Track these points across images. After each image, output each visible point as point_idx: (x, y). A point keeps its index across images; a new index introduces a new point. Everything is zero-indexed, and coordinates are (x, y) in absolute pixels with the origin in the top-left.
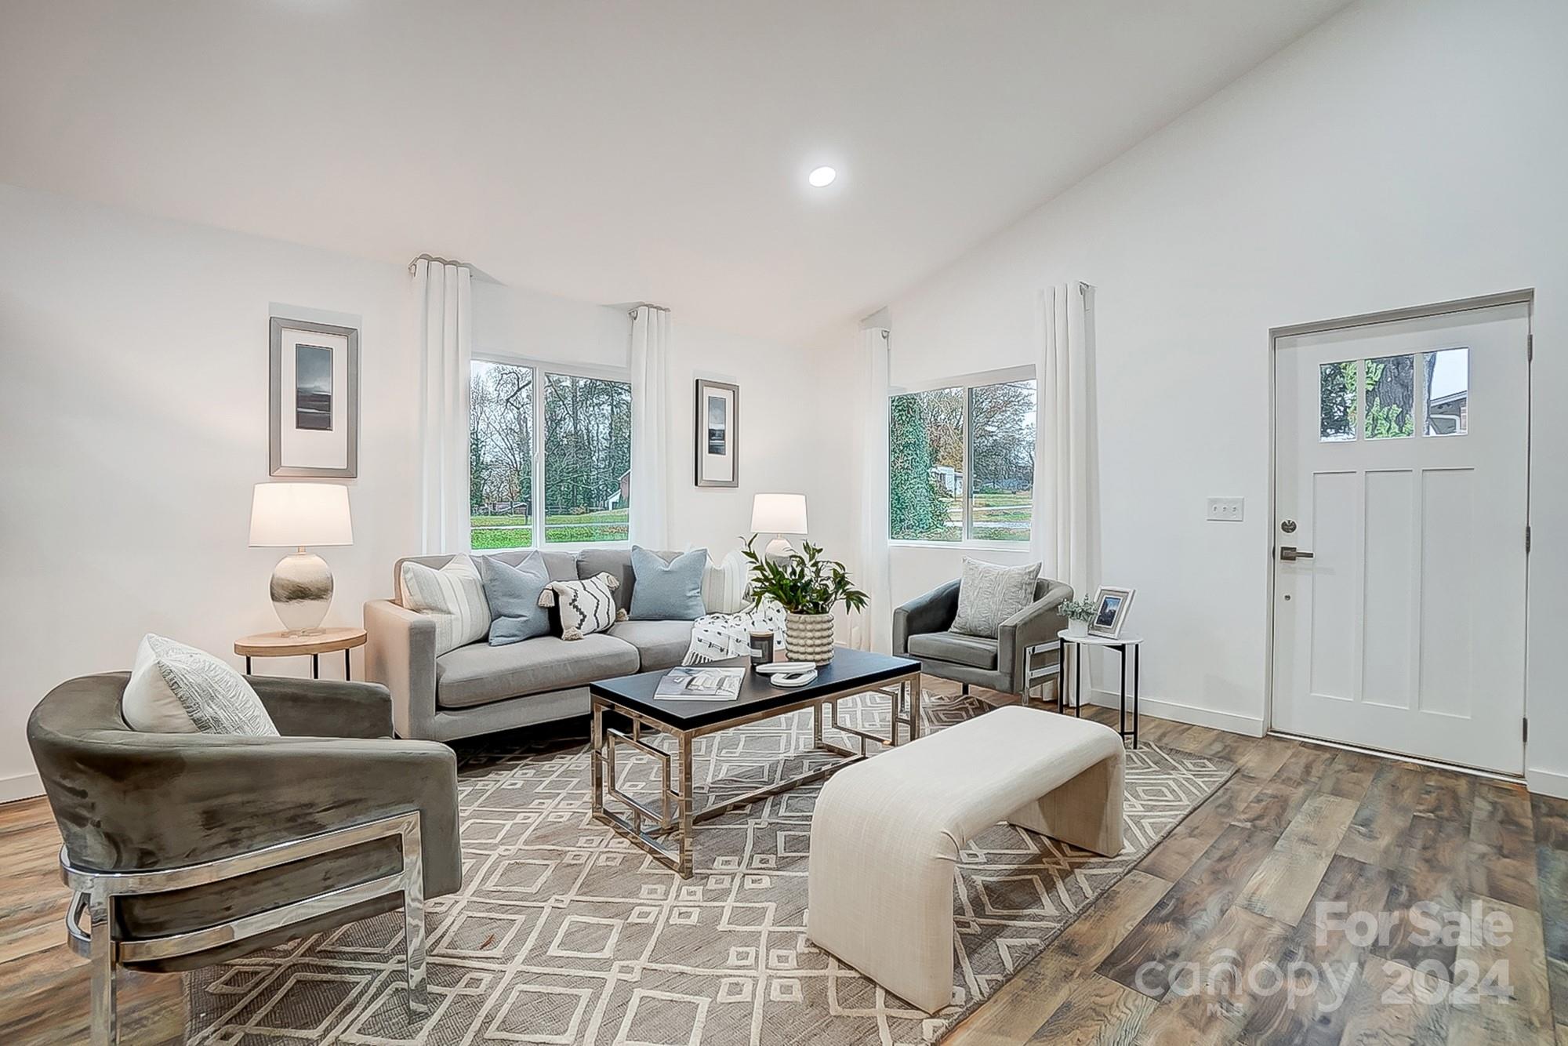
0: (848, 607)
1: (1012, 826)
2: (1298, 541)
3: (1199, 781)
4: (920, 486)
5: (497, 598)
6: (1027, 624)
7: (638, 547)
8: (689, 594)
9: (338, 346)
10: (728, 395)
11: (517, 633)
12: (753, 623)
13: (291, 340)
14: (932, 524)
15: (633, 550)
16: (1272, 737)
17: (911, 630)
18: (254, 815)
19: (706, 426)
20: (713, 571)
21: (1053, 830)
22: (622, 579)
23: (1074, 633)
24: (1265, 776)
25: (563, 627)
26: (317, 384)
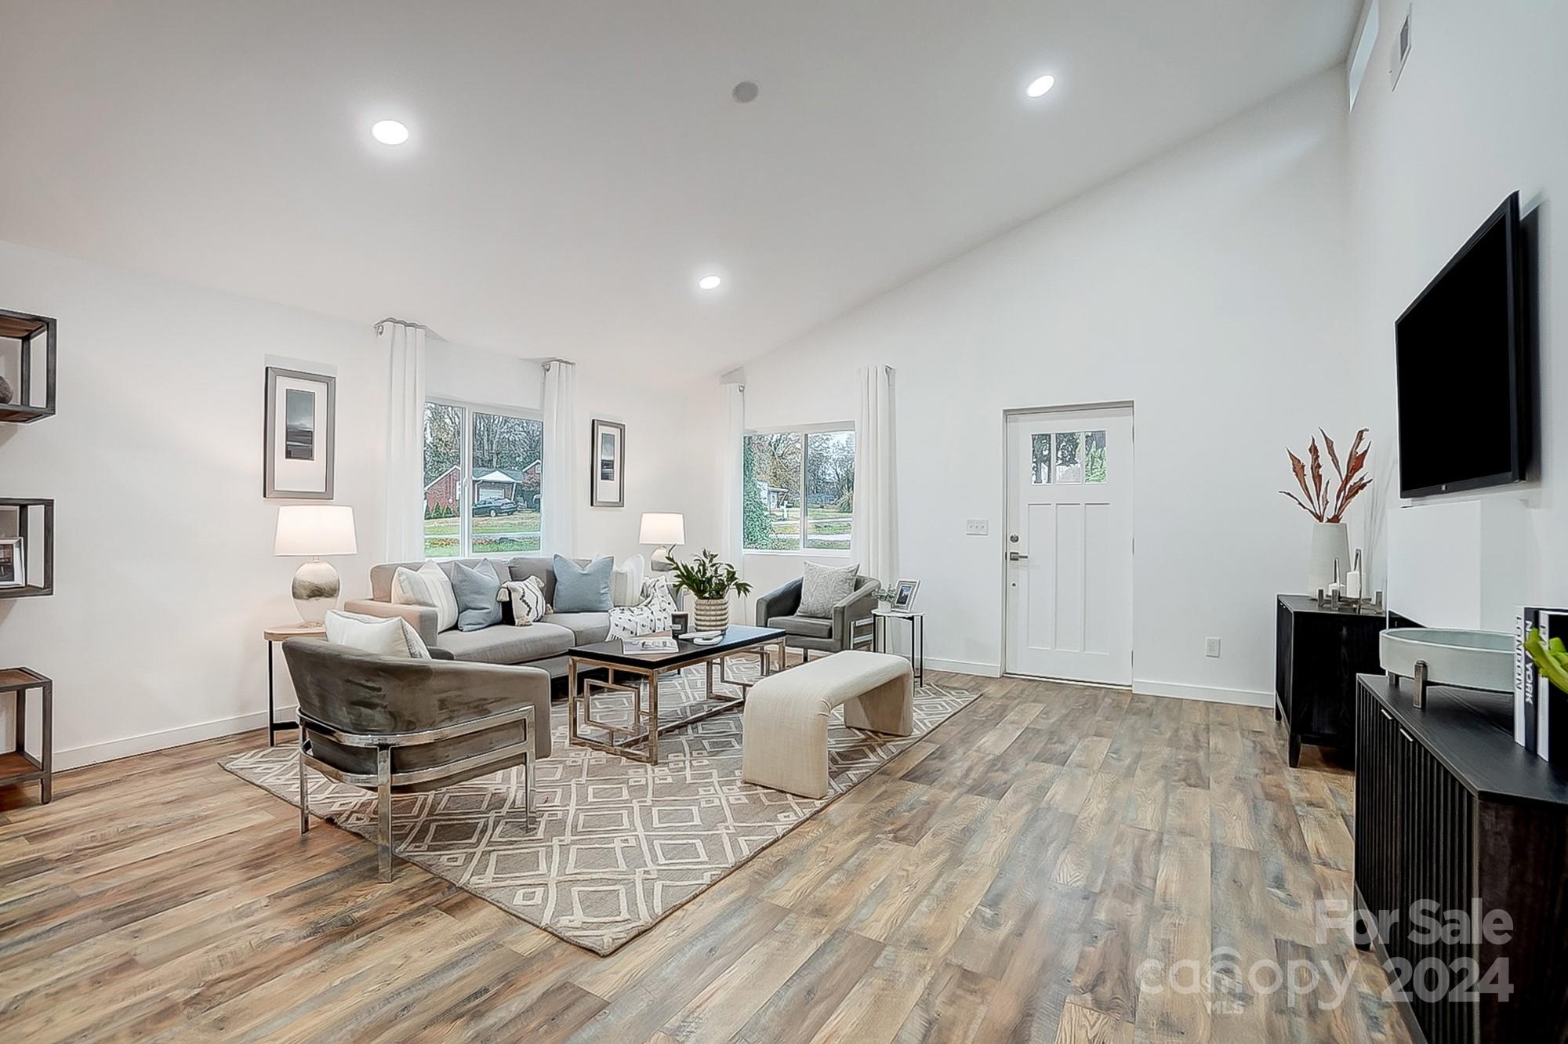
0: (739, 593)
1: (849, 728)
2: (1019, 548)
3: (959, 700)
4: (749, 503)
5: (465, 595)
6: (852, 605)
7: (558, 556)
8: (602, 592)
9: (319, 390)
10: (616, 432)
11: (483, 622)
12: (652, 613)
13: (283, 385)
14: (759, 537)
15: (555, 558)
16: (1006, 676)
17: (769, 614)
18: (460, 704)
19: (600, 457)
20: (618, 573)
21: (872, 727)
22: (545, 581)
23: (882, 609)
24: (999, 696)
25: (515, 616)
26: (302, 422)
